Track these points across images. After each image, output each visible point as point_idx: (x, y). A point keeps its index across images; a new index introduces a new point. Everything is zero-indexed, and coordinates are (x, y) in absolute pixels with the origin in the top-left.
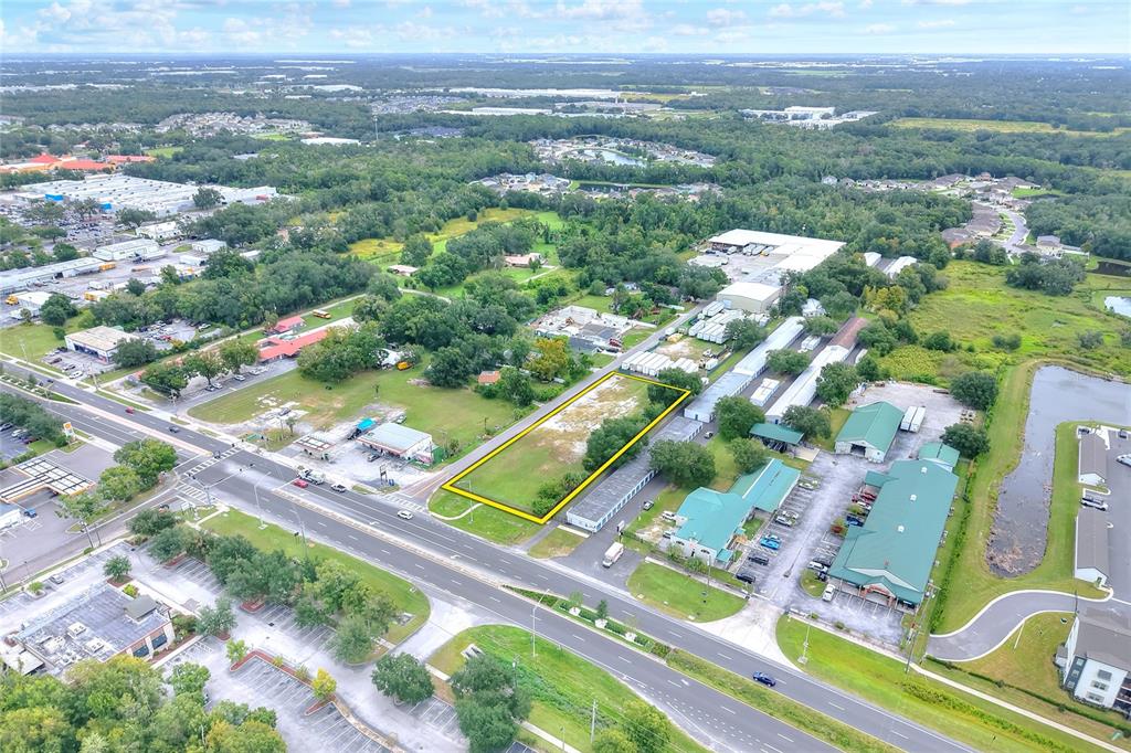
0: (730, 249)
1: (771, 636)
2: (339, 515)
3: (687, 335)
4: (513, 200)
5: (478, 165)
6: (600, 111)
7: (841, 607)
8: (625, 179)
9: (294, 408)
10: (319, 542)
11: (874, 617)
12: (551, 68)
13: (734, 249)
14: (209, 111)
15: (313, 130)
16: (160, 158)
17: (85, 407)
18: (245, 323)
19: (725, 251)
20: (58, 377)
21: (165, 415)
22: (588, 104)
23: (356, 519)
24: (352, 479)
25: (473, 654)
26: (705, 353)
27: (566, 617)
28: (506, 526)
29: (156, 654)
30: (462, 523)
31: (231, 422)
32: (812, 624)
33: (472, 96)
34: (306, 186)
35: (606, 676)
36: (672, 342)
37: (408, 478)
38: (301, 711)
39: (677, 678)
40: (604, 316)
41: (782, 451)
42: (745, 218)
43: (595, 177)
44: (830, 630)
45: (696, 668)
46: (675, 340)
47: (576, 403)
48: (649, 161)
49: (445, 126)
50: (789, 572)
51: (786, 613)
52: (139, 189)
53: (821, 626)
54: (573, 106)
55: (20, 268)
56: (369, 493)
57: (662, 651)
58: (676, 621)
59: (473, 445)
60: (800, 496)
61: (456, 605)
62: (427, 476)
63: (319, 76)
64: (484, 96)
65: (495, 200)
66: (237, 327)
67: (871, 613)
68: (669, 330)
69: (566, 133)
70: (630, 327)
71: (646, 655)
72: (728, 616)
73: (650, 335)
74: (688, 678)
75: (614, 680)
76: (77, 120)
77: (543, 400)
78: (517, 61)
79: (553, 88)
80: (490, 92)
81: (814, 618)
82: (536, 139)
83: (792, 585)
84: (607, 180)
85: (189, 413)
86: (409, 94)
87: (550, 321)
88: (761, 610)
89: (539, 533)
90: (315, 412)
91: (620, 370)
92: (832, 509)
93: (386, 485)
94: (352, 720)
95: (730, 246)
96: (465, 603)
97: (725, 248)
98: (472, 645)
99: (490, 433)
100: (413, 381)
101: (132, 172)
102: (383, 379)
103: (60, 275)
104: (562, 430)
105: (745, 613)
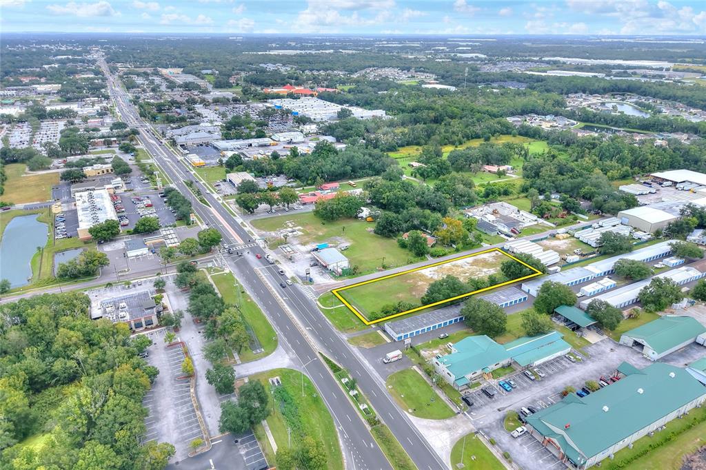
0: (665, 183)
1: (452, 442)
2: (274, 289)
3: (573, 236)
4: (522, 131)
5: (516, 107)
6: (645, 76)
7: (521, 445)
8: (621, 124)
9: (298, 230)
10: (254, 300)
11: (541, 461)
12: (631, 46)
13: (670, 183)
14: (387, 67)
15: (435, 80)
16: (343, 90)
17: (212, 210)
18: (309, 182)
19: (661, 184)
20: (213, 193)
21: (239, 220)
22: (638, 71)
23: (279, 294)
24: (295, 273)
25: (275, 381)
26: (575, 251)
27: (338, 382)
28: (349, 321)
29: (146, 328)
30: (327, 312)
31: (264, 230)
32: (489, 446)
33: (555, 62)
34: (403, 111)
35: (331, 423)
36: (559, 239)
37: (321, 280)
38: (177, 376)
39: (369, 440)
40: (521, 212)
41: (573, 330)
42: (696, 162)
43: (599, 121)
44: (498, 456)
45: (385, 440)
46: (561, 238)
47: (453, 263)
48: (655, 113)
49: (519, 81)
50: (504, 409)
51: (477, 433)
52: (318, 106)
53: (493, 450)
54: (625, 72)
55: (237, 139)
56: (297, 282)
57: (374, 422)
58: (398, 409)
59: (371, 271)
60: (561, 364)
61: (287, 353)
62: (333, 281)
63: (465, 48)
64: (564, 63)
65: (510, 130)
66: (305, 183)
67: (541, 458)
68: (561, 230)
69: (602, 91)
70: (536, 223)
71: (363, 420)
72: (435, 419)
73: (546, 231)
74: (376, 443)
75: (333, 426)
76: (318, 69)
77: (433, 256)
78: (611, 40)
79: (620, 59)
80: (568, 60)
81: (492, 443)
82: (576, 93)
83: (498, 417)
84: (607, 124)
85: (251, 223)
86: (513, 61)
87: (482, 209)
88: (461, 424)
89: (364, 331)
90: (307, 234)
91: (503, 249)
92: (578, 380)
93: (308, 281)
94: (192, 390)
95: (667, 180)
96: (293, 354)
97: (661, 181)
98: (278, 377)
99: (385, 267)
100: (369, 229)
101: (321, 97)
102: (355, 225)
103: (251, 145)
104: (430, 276)
105: (448, 422)
